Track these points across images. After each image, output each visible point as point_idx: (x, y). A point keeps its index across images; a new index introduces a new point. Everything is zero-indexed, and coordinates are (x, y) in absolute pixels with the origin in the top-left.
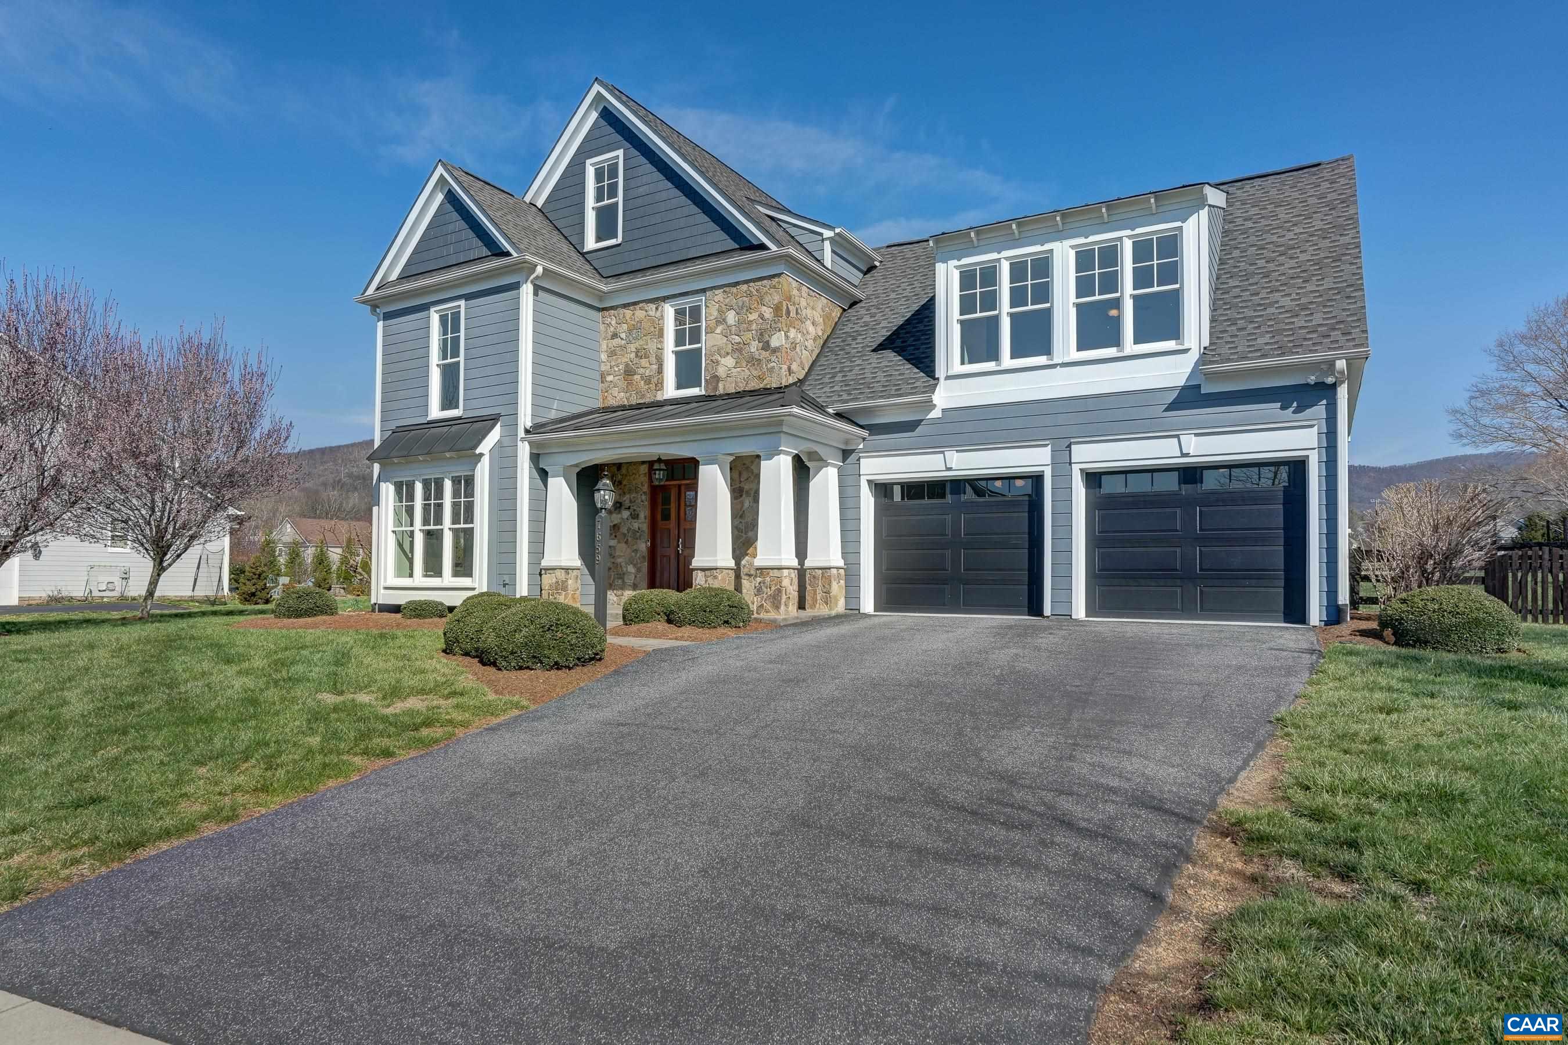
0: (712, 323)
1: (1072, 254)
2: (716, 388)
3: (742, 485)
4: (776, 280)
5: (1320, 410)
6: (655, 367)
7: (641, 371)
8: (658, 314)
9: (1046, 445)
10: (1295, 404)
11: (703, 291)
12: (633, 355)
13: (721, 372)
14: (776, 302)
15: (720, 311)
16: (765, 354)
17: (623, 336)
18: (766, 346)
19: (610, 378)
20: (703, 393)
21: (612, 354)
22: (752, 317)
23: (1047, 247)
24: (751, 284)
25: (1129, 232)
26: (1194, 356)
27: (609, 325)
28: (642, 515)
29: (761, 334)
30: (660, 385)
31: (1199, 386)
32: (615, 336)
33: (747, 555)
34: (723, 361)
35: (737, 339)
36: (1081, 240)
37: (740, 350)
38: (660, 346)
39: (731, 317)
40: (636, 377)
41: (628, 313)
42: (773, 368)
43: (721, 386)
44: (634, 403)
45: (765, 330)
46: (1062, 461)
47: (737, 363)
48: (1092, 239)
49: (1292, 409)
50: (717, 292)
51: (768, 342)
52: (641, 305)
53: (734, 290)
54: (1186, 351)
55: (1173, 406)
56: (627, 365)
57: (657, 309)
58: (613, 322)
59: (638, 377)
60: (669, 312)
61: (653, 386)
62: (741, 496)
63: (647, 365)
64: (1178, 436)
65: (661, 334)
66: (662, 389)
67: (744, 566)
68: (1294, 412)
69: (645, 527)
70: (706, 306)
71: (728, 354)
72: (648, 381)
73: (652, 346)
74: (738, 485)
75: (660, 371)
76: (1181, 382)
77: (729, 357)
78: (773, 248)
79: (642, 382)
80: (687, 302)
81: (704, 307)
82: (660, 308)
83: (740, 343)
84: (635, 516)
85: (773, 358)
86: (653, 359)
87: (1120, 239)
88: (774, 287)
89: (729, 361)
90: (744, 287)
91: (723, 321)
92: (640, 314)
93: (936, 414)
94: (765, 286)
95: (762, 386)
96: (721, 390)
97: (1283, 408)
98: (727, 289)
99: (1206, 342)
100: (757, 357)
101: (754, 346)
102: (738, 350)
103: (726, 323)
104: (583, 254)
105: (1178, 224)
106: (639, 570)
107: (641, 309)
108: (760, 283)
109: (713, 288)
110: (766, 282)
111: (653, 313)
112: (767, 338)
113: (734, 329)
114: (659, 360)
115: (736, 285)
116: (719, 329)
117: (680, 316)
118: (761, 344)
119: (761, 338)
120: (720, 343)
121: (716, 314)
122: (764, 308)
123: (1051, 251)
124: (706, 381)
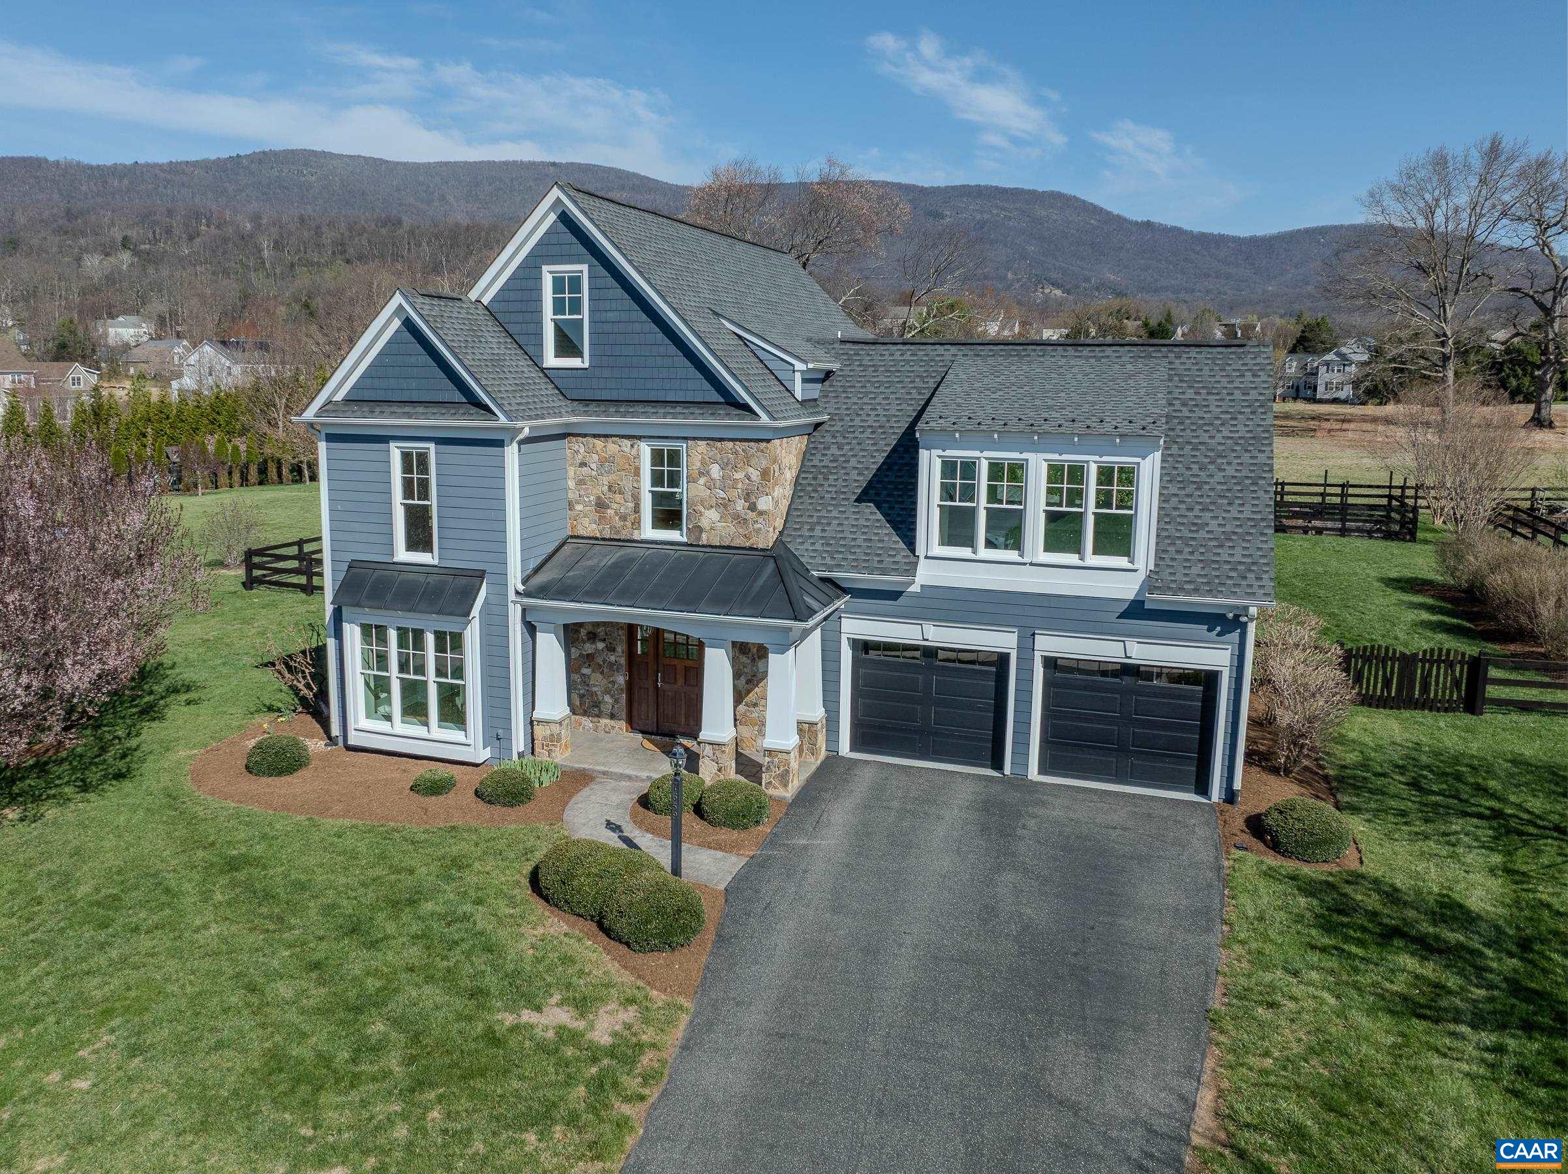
0: (696, 475)
1: (1045, 465)
2: (699, 538)
4: (764, 444)
5: (1235, 636)
6: (631, 505)
7: (615, 506)
8: (634, 452)
9: (1013, 632)
10: (1218, 629)
11: (684, 439)
12: (605, 488)
13: (704, 523)
14: (763, 466)
15: (703, 462)
16: (751, 514)
17: (594, 466)
18: (752, 507)
19: (579, 507)
20: (685, 539)
21: (581, 482)
22: (738, 476)
23: (1024, 456)
24: (738, 443)
25: (1095, 458)
26: (1141, 576)
27: (577, 452)
28: (619, 649)
29: (748, 494)
30: (637, 524)
31: (1143, 602)
32: (583, 464)
34: (707, 513)
35: (722, 494)
36: (1056, 457)
37: (725, 506)
38: (636, 485)
39: (715, 471)
40: (609, 511)
41: (599, 443)
42: (760, 529)
43: (704, 536)
44: (608, 536)
45: (752, 491)
46: (1026, 647)
47: (721, 517)
48: (1065, 457)
49: (1215, 632)
50: (700, 443)
51: (754, 504)
52: (614, 439)
53: (718, 444)
54: (1135, 571)
55: (1123, 615)
56: (599, 498)
57: (632, 446)
58: (582, 450)
59: (612, 511)
60: (645, 450)
61: (629, 524)
63: (622, 501)
64: (1124, 641)
65: (637, 472)
66: (639, 528)
68: (1218, 635)
69: (623, 661)
70: (688, 455)
71: (712, 506)
72: (624, 518)
73: (627, 484)
75: (637, 509)
76: (1130, 596)
77: (713, 510)
78: (763, 416)
79: (617, 518)
80: (665, 445)
81: (685, 455)
82: (637, 446)
83: (724, 499)
84: (611, 649)
85: (760, 520)
86: (629, 497)
87: (1089, 462)
88: (762, 451)
89: (713, 515)
90: (730, 444)
91: (707, 473)
92: (612, 447)
93: (915, 588)
94: (752, 449)
95: (748, 544)
96: (704, 539)
97: (1209, 630)
98: (711, 443)
99: (1151, 567)
100: (743, 515)
101: (740, 505)
102: (723, 504)
103: (710, 476)
104: (542, 370)
105: (1137, 460)
106: (617, 701)
107: (613, 443)
108: (746, 444)
109: (694, 439)
110: (752, 444)
111: (627, 450)
112: (753, 499)
113: (718, 483)
114: (636, 499)
115: (721, 440)
116: (702, 481)
117: (657, 457)
118: (747, 504)
119: (747, 496)
120: (702, 494)
121: (699, 464)
122: (751, 470)
123: (1027, 460)
124: (688, 529)
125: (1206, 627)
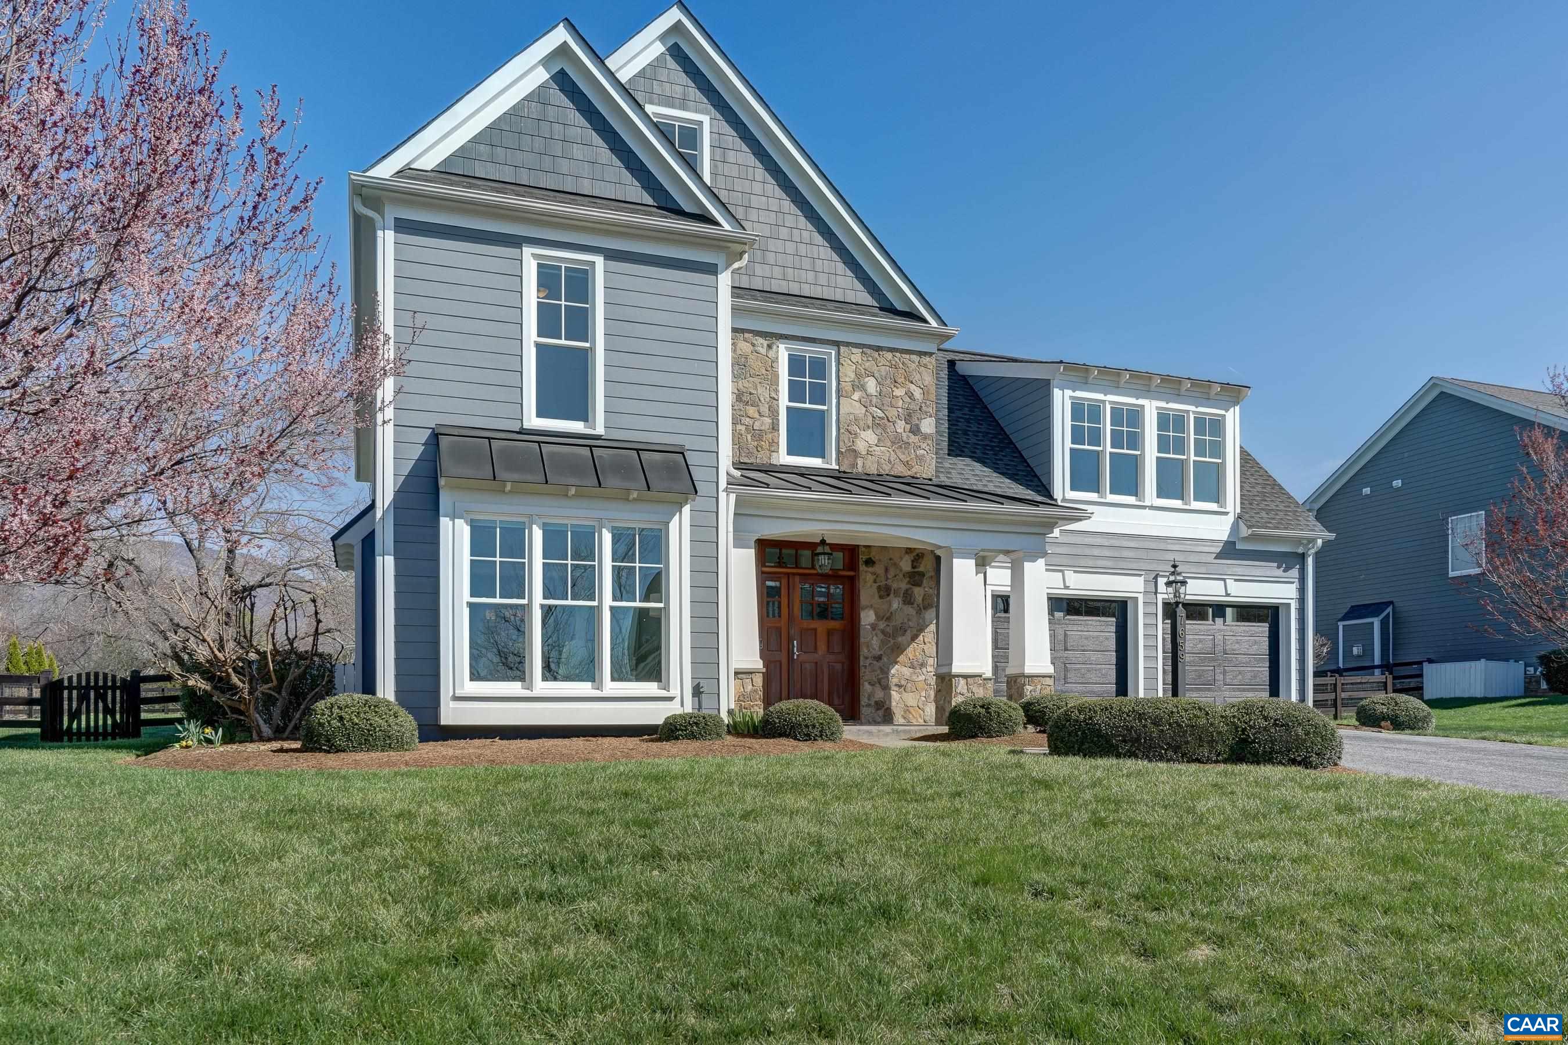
0: (846, 386)
1: (1156, 413)
2: (854, 465)
3: (889, 582)
5: (1295, 573)
6: (768, 421)
7: (747, 420)
8: (771, 354)
9: (1141, 575)
10: (1284, 565)
11: (837, 344)
13: (861, 446)
14: (926, 383)
15: (858, 374)
16: (913, 439)
18: (915, 430)
20: (835, 466)
22: (899, 392)
23: (1140, 402)
24: (898, 355)
25: (1192, 408)
26: (1230, 519)
29: (909, 415)
30: (769, 445)
31: (1234, 543)
33: (896, 663)
34: (863, 434)
35: (880, 413)
36: (1163, 404)
37: (883, 427)
38: (773, 395)
39: (871, 385)
42: (923, 455)
43: (860, 463)
45: (914, 411)
46: (1151, 591)
47: (879, 440)
48: (1169, 406)
49: (1283, 569)
50: (854, 350)
51: (916, 425)
52: (747, 335)
53: (876, 355)
54: (1226, 513)
55: (1219, 556)
57: (770, 347)
59: (743, 428)
60: (783, 353)
61: (765, 445)
62: (888, 595)
63: (756, 415)
64: (1224, 580)
65: (775, 381)
66: (776, 449)
67: (893, 675)
68: (1284, 571)
70: (838, 363)
71: (869, 427)
72: (757, 435)
73: (763, 392)
74: (884, 583)
75: (775, 427)
76: (1225, 538)
77: (870, 431)
78: (933, 323)
79: (749, 437)
80: (810, 351)
81: (834, 364)
82: (775, 347)
83: (883, 418)
85: (924, 446)
86: (765, 409)
87: (1188, 412)
88: (925, 366)
89: (869, 437)
90: (889, 355)
91: (862, 387)
92: (745, 347)
94: (913, 362)
95: (909, 473)
96: (858, 468)
97: (1279, 567)
98: (868, 351)
99: (1238, 510)
100: (905, 438)
101: (901, 426)
102: (878, 424)
103: (865, 391)
105: (1222, 412)
107: (745, 340)
108: (907, 356)
109: (848, 344)
110: (914, 357)
111: (763, 351)
112: (915, 421)
113: (874, 400)
114: (774, 413)
115: (878, 349)
116: (856, 396)
117: (796, 365)
118: (908, 426)
119: (908, 419)
120: (857, 412)
121: (853, 375)
122: (913, 387)
123: (1143, 406)
124: (839, 452)
125: (1276, 564)
